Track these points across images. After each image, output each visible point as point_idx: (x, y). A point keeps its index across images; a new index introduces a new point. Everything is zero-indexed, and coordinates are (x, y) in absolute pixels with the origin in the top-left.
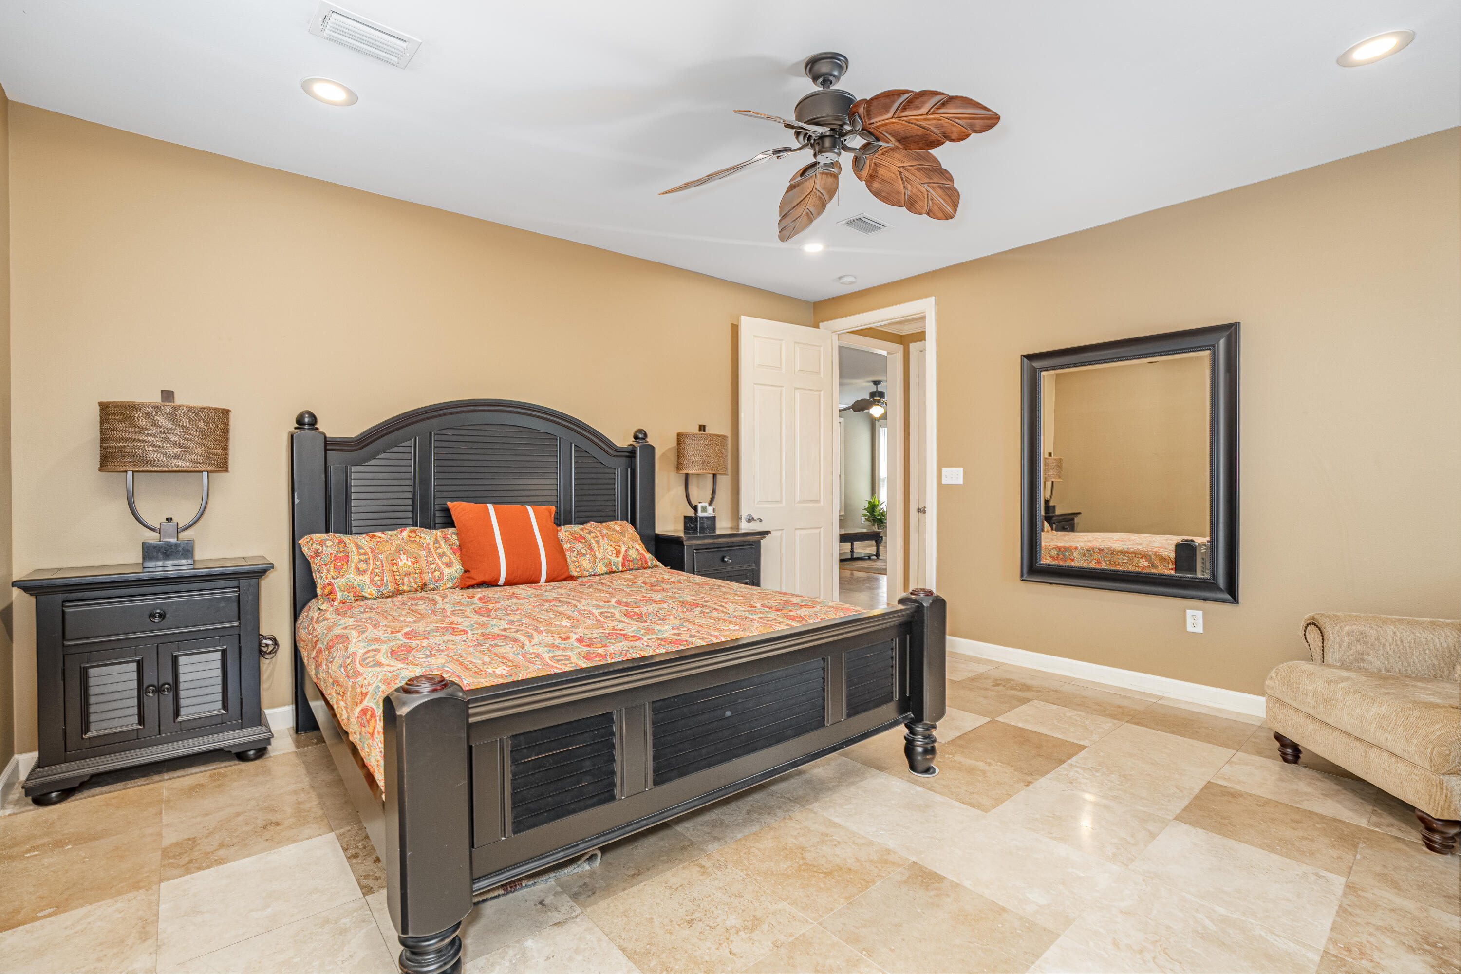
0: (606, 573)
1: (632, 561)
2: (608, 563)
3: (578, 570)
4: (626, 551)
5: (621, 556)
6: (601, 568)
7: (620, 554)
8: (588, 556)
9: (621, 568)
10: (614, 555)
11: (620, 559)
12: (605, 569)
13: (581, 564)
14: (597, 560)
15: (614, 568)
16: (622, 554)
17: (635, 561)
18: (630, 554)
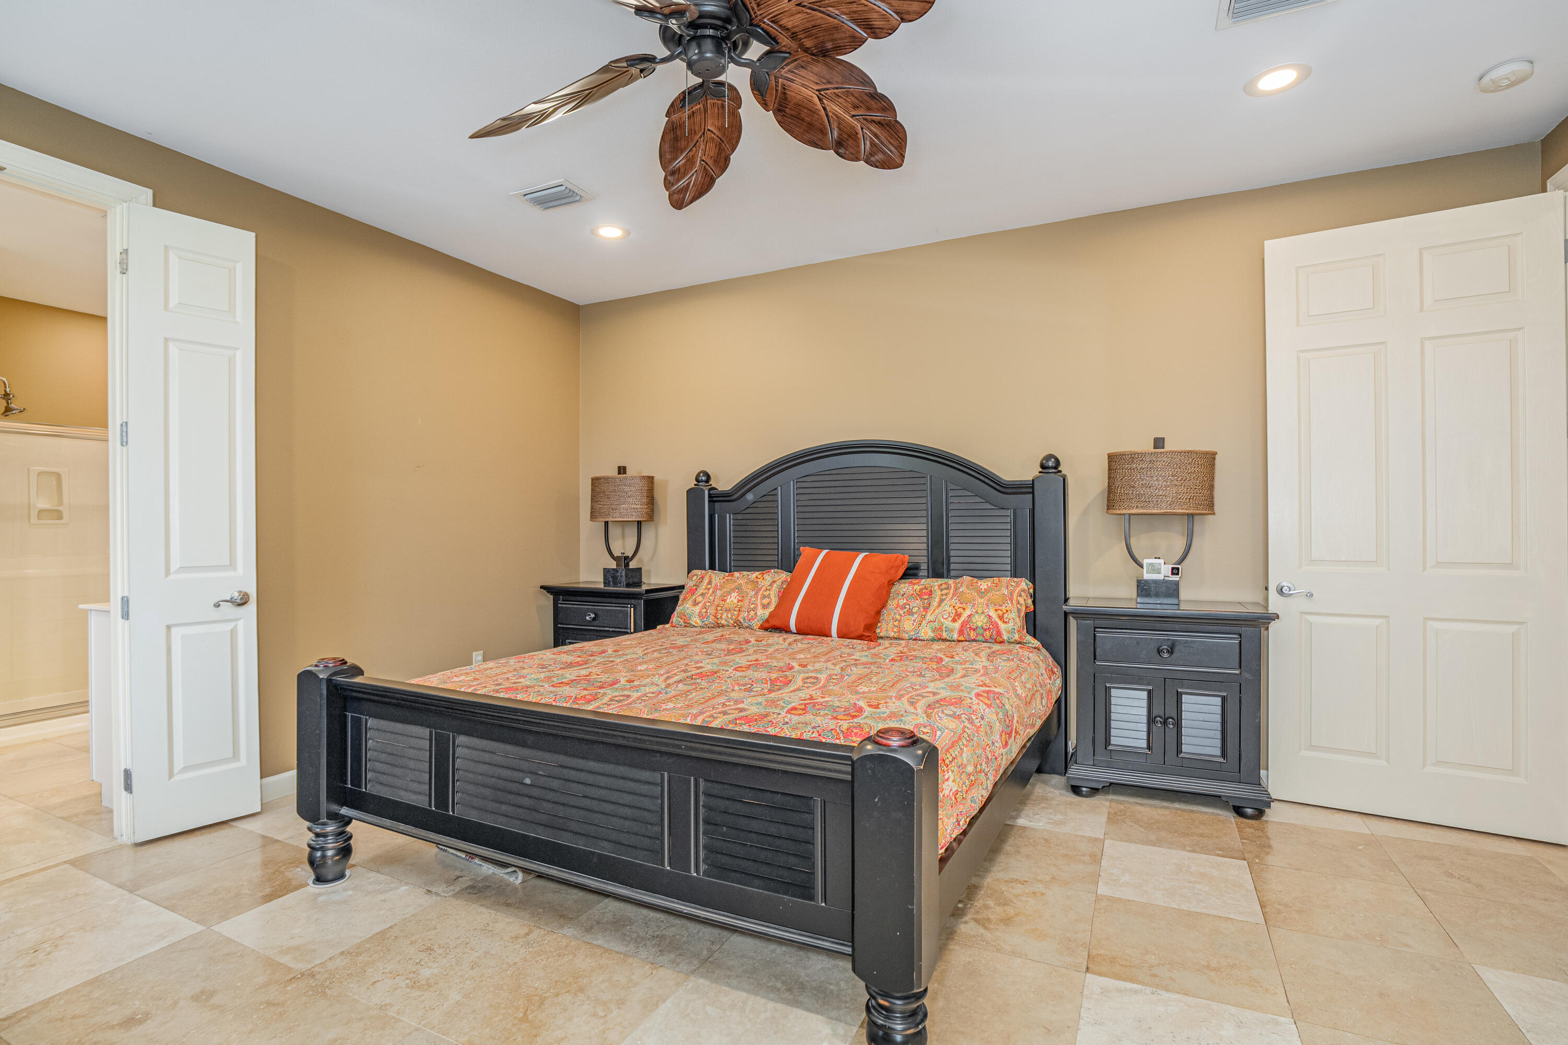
0: (933, 640)
1: (974, 630)
2: (938, 627)
3: (895, 630)
4: (970, 616)
5: (960, 622)
6: (926, 632)
7: (959, 619)
8: (916, 616)
9: (955, 636)
10: (950, 619)
11: (957, 625)
12: (931, 635)
13: (901, 624)
14: (924, 622)
15: (945, 635)
16: (962, 619)
17: (980, 631)
18: (974, 620)
